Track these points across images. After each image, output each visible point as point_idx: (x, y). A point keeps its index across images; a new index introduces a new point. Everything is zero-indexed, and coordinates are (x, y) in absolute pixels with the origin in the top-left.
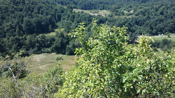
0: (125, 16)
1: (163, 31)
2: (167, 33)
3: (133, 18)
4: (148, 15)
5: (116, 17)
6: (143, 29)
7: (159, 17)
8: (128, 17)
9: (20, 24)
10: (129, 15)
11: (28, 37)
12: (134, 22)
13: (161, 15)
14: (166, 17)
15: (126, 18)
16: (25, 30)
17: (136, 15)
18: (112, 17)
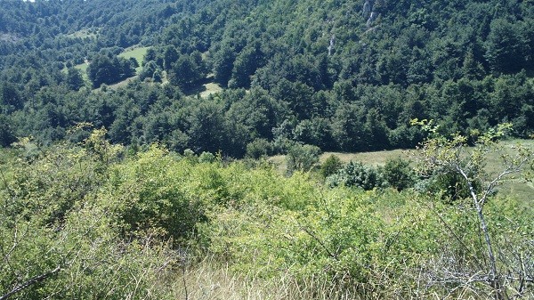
9: (479, 40)
11: (500, 81)
16: (491, 59)
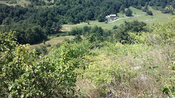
0: (47, 6)
1: (83, 19)
2: (86, 20)
3: (54, 7)
4: (69, 4)
5: (37, 7)
6: (65, 18)
7: (78, 6)
8: (49, 7)
10: (50, 5)
12: (56, 12)
13: (80, 4)
14: (84, 6)
15: (48, 7)
17: (57, 5)
18: (33, 7)
